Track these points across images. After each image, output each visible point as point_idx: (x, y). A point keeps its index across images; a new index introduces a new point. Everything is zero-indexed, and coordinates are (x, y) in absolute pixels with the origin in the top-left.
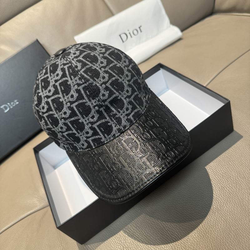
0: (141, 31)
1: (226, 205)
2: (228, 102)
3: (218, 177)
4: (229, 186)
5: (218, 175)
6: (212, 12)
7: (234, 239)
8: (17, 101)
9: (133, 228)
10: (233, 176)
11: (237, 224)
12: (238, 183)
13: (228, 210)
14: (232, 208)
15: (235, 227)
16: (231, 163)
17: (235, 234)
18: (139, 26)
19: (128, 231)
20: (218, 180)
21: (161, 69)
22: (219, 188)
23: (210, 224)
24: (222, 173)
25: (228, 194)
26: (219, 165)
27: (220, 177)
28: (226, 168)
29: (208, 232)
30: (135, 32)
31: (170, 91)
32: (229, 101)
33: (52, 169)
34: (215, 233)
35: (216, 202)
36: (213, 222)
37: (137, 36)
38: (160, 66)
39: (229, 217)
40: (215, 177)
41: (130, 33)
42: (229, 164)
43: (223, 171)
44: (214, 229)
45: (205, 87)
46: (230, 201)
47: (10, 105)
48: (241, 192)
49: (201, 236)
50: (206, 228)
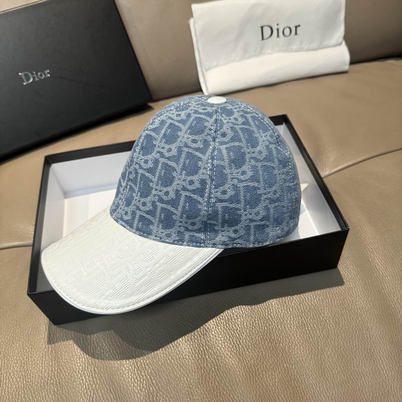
3: (303, 308)
4: (313, 326)
5: (305, 304)
7: (289, 398)
10: (324, 314)
11: (301, 380)
17: (293, 392)
20: (302, 311)
23: (266, 366)
24: (311, 304)
25: (306, 336)
27: (307, 308)
28: (319, 299)
30: (287, 31)
33: (62, 196)
34: (267, 380)
35: (286, 341)
36: (271, 365)
37: (286, 38)
39: (295, 367)
40: (300, 306)
41: (278, 30)
42: (327, 296)
43: (314, 302)
44: (269, 374)
48: (325, 341)
50: (258, 369)
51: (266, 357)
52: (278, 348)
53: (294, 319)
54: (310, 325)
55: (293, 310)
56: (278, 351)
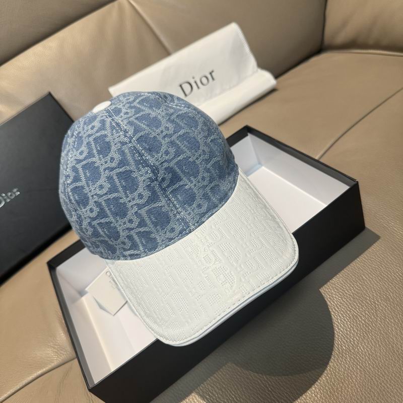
0: (213, 79)
1: (361, 345)
2: (354, 183)
3: (347, 300)
4: (365, 313)
5: (347, 297)
6: (320, 49)
7: (378, 399)
8: (17, 191)
10: (370, 297)
12: (379, 308)
13: (365, 353)
14: (372, 348)
15: (380, 380)
16: (366, 277)
17: (380, 390)
18: (210, 71)
20: (347, 304)
21: (249, 134)
22: (350, 318)
23: (339, 377)
24: (353, 293)
25: (363, 327)
26: (347, 281)
27: (351, 300)
28: (358, 286)
29: (337, 389)
30: (204, 80)
32: (357, 182)
34: (348, 391)
35: (347, 341)
36: (344, 373)
37: (207, 86)
38: (247, 131)
39: (369, 364)
40: (343, 300)
41: (196, 82)
42: (363, 279)
43: (354, 290)
44: (346, 384)
45: (317, 161)
46: (369, 338)
47: (5, 198)
48: (385, 323)
49: (326, 398)
50: (334, 384)
51: (335, 368)
52: (343, 352)
53: (344, 317)
54: (362, 314)
55: (338, 308)
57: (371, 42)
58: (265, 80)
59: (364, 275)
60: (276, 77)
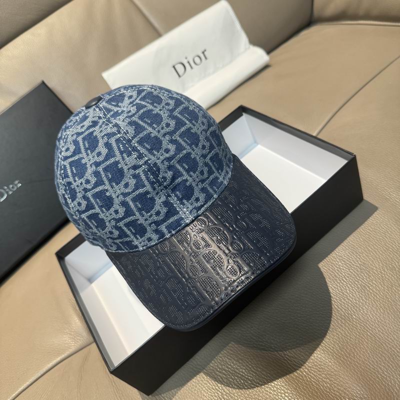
0: (206, 58)
1: (370, 313)
2: (352, 157)
3: (354, 272)
4: (373, 283)
5: (354, 268)
6: (310, 22)
8: (19, 183)
9: (233, 363)
10: (376, 267)
11: (391, 339)
12: (386, 277)
13: (375, 320)
14: (381, 315)
15: (390, 345)
16: (371, 248)
17: (391, 355)
18: (203, 50)
19: (226, 369)
20: (354, 275)
21: (244, 114)
22: (358, 288)
23: (351, 344)
24: (360, 264)
25: (371, 296)
26: (353, 253)
27: (357, 271)
28: (364, 257)
29: (350, 355)
30: (197, 60)
31: (259, 147)
32: (355, 156)
33: (87, 283)
34: (360, 356)
35: (356, 310)
36: (356, 340)
37: (200, 66)
38: (242, 110)
39: (378, 330)
40: (350, 272)
41: (188, 62)
42: (369, 250)
43: (361, 262)
44: (358, 350)
45: (315, 137)
46: (377, 306)
47: (7, 190)
49: (340, 363)
50: (346, 350)
52: (353, 321)
53: (352, 287)
54: (370, 284)
55: (346, 279)
56: (354, 323)
57: (361, 12)
58: (257, 57)
59: (369, 246)
60: (269, 52)
